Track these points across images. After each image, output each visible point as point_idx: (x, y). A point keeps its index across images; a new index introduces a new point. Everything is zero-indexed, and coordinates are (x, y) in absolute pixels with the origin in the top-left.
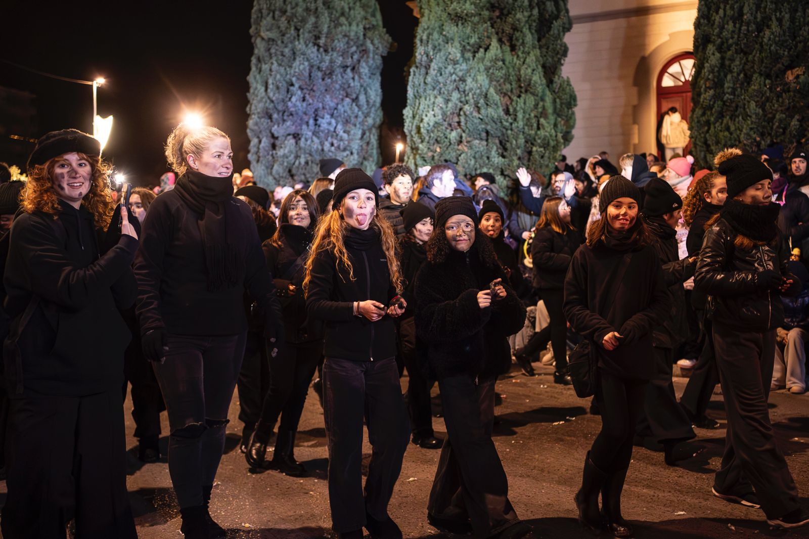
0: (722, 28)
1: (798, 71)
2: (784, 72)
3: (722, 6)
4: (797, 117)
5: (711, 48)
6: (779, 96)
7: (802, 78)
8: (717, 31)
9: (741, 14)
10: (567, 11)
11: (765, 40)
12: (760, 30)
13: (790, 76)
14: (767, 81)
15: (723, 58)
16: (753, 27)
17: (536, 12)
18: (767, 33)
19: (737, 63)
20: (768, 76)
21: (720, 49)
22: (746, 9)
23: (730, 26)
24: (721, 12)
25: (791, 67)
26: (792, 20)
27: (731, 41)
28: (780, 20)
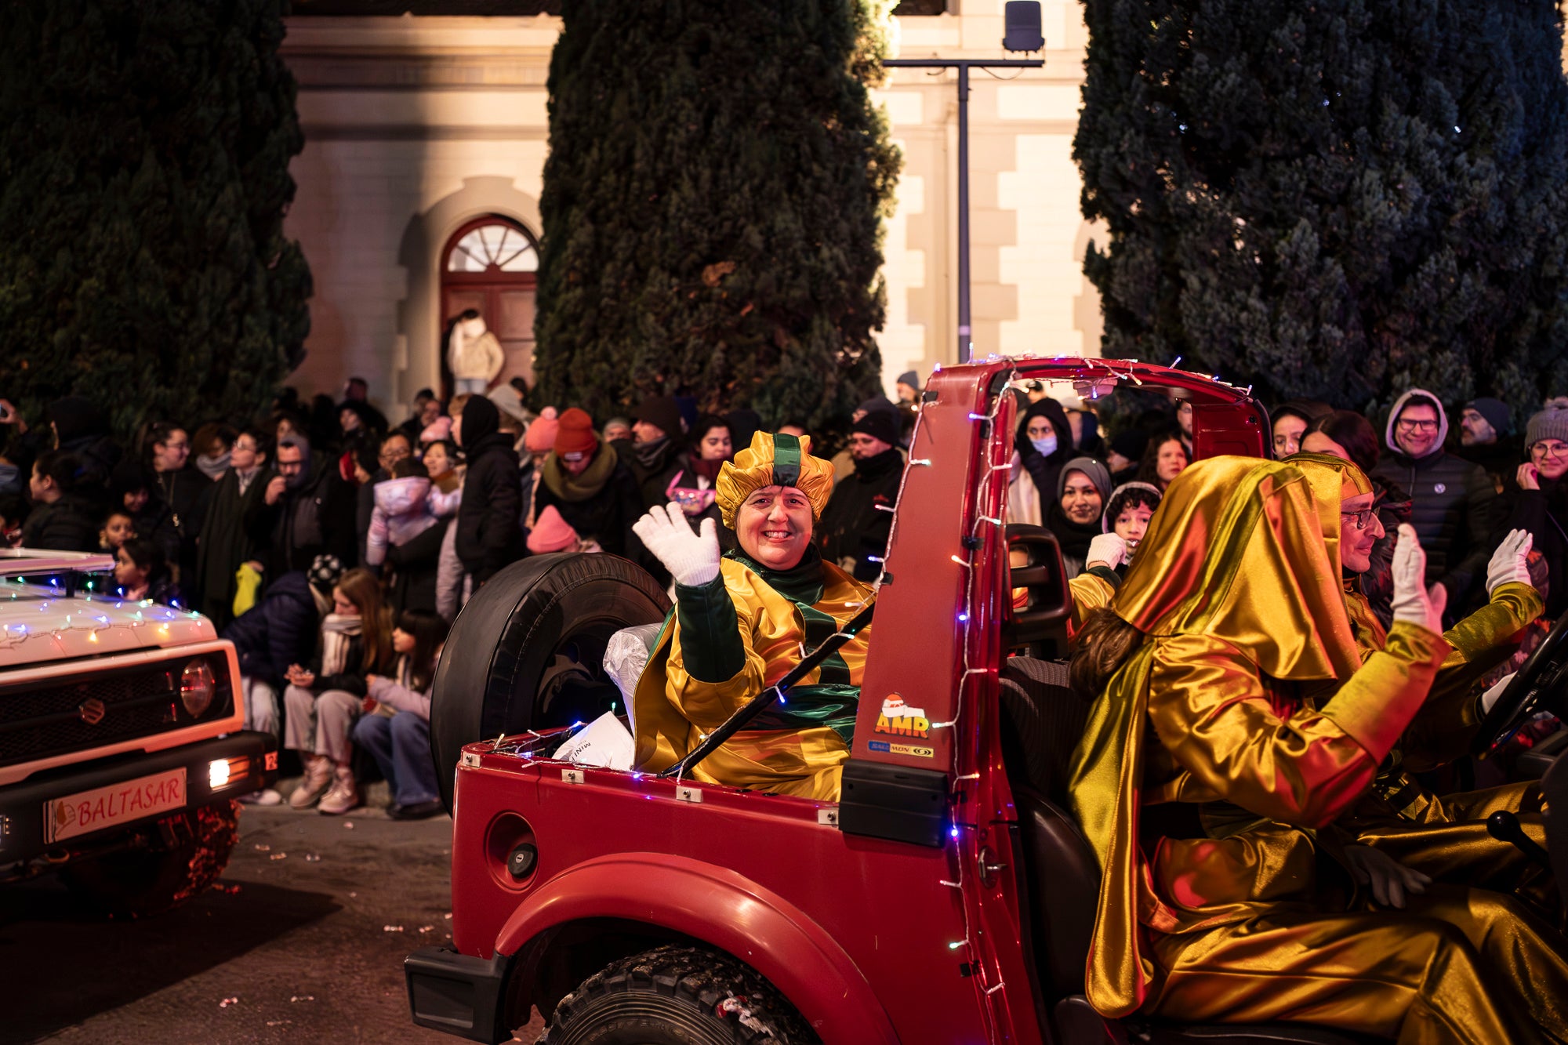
0: (597, 180)
1: (724, 267)
2: (699, 267)
3: (596, 141)
4: (721, 345)
5: (576, 214)
6: (693, 307)
7: (731, 281)
8: (587, 184)
9: (630, 160)
10: (295, 116)
11: (672, 210)
12: (661, 191)
13: (711, 275)
14: (675, 281)
15: (597, 234)
16: (650, 185)
17: (235, 108)
18: (675, 198)
19: (622, 244)
20: (674, 272)
21: (592, 216)
22: (638, 153)
23: (611, 178)
24: (595, 152)
25: (712, 260)
26: (715, 180)
27: (612, 205)
28: (695, 179)
